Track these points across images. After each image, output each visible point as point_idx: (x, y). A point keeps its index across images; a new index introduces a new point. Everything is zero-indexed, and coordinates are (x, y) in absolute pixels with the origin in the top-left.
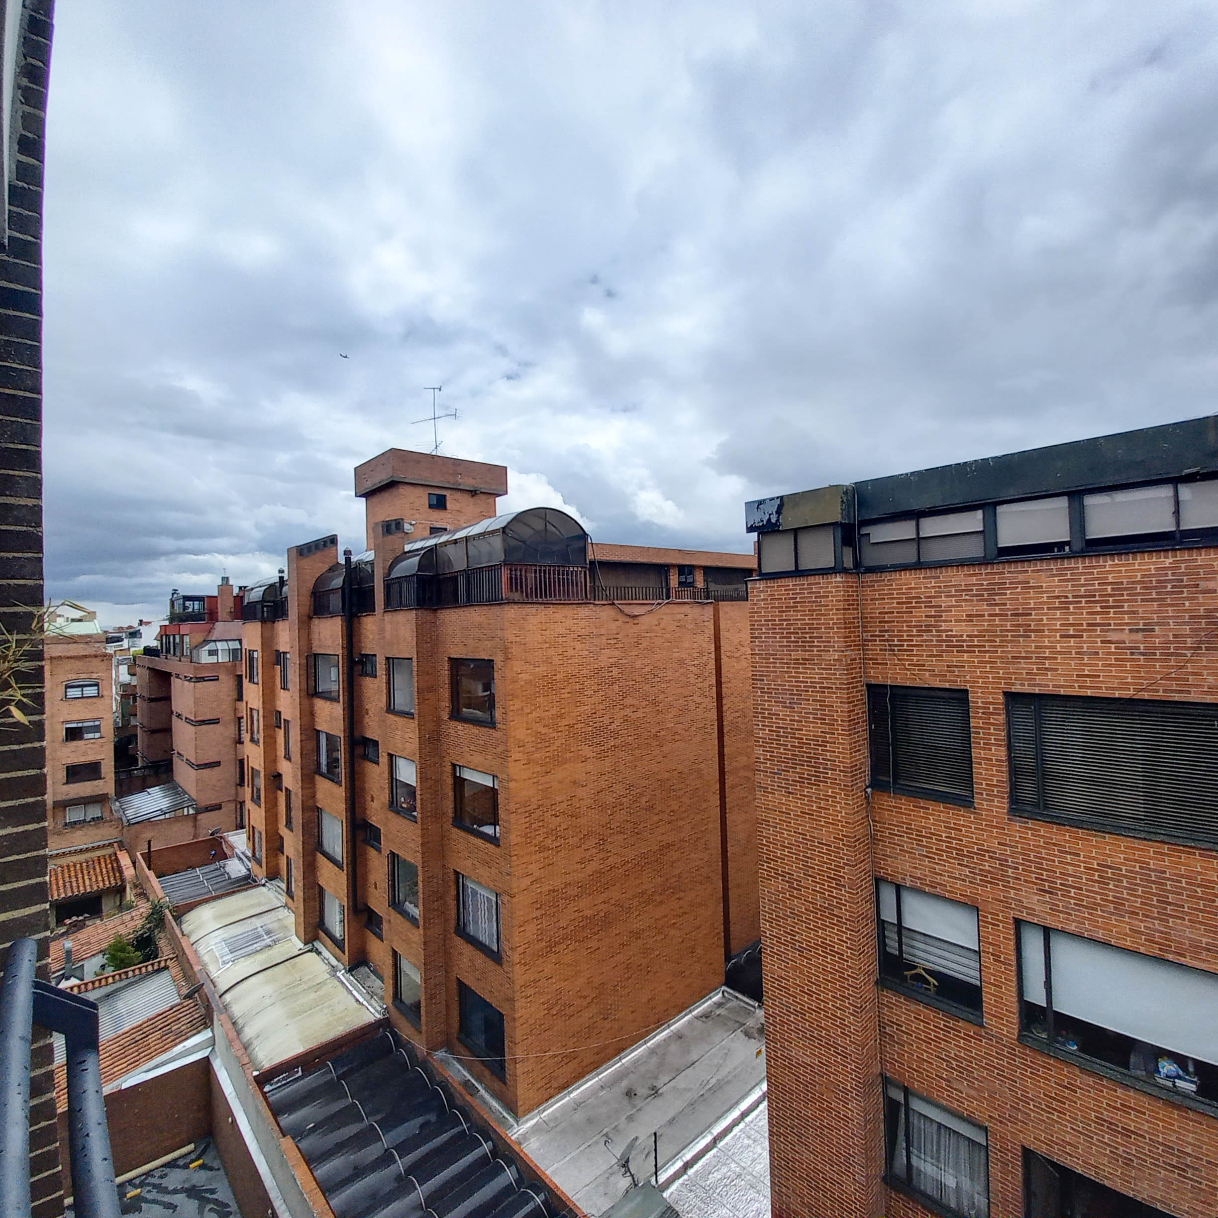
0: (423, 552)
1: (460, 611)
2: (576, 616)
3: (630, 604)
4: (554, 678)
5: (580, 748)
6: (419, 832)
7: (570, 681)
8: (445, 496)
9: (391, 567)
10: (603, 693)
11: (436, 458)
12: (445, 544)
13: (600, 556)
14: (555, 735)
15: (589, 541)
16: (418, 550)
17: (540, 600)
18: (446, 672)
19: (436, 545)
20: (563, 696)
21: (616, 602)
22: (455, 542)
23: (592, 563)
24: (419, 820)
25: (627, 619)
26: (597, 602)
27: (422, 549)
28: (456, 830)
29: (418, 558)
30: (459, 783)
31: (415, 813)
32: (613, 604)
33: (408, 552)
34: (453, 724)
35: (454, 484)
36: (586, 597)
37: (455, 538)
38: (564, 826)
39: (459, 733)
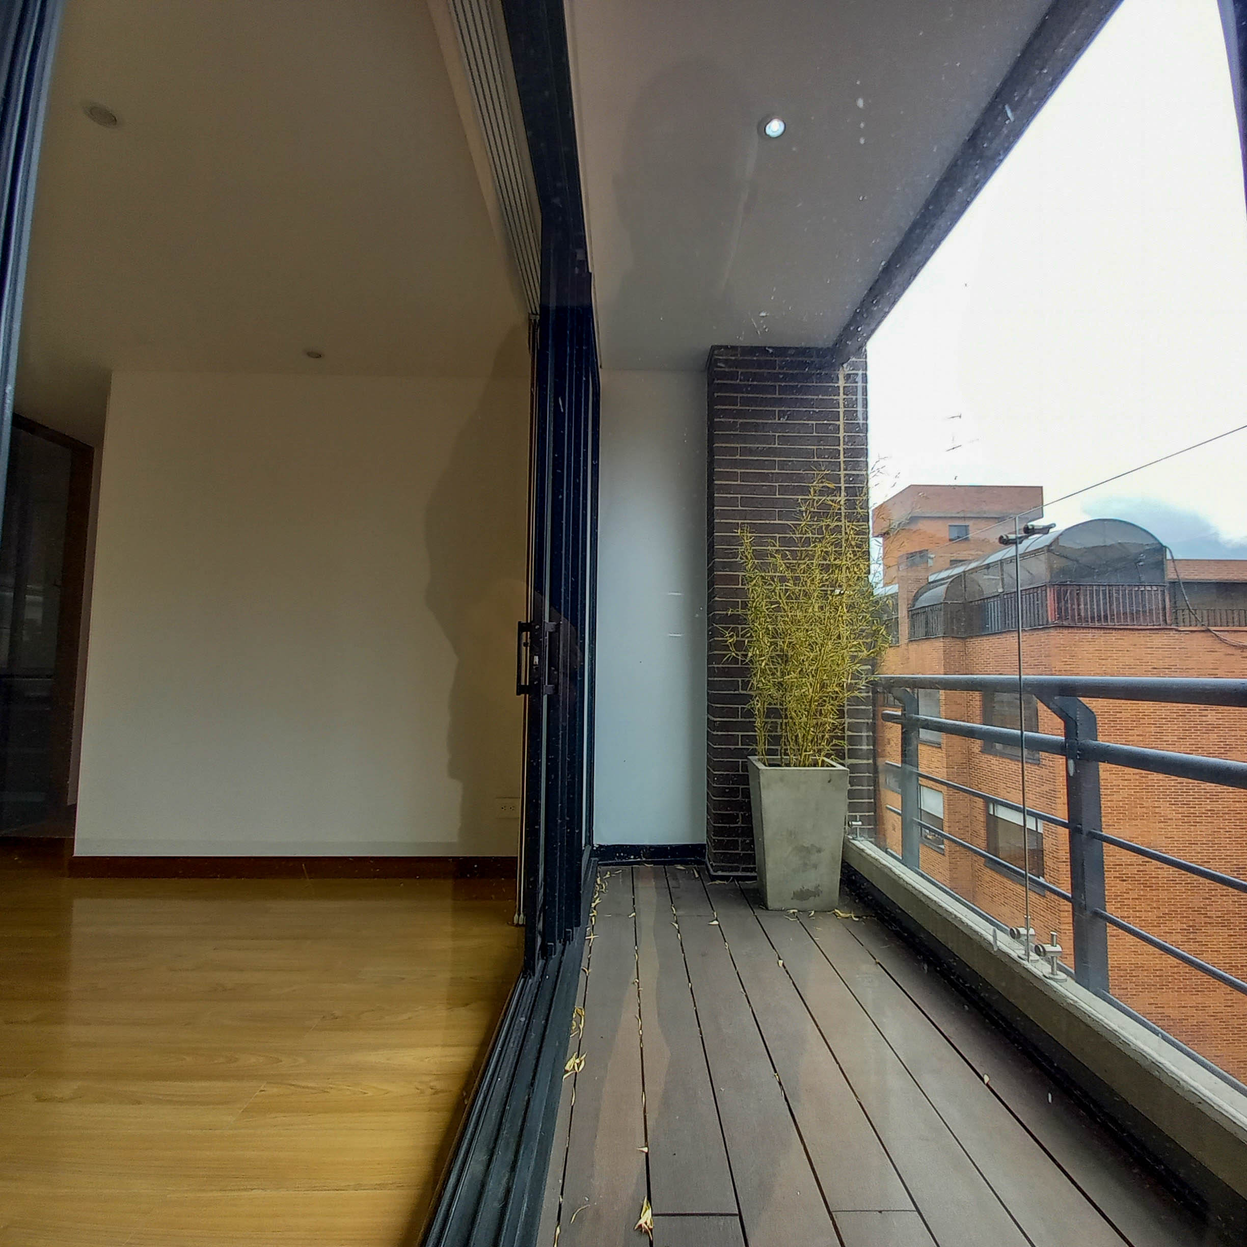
0: (950, 580)
1: (994, 640)
2: (1149, 645)
3: (1235, 631)
4: (1119, 715)
5: (1156, 804)
6: (947, 865)
7: (1142, 721)
8: (967, 527)
9: (916, 598)
10: (1193, 742)
11: (957, 488)
12: (974, 570)
13: (1187, 575)
14: (1121, 783)
15: (1169, 557)
16: (943, 579)
17: (1097, 624)
18: (978, 703)
19: (964, 572)
20: (1131, 738)
21: (1212, 628)
22: (988, 566)
23: (1174, 584)
24: (947, 853)
25: (1231, 650)
26: (1180, 629)
27: (948, 577)
28: (988, 870)
29: (946, 586)
30: (992, 822)
31: (942, 846)
32: (1209, 631)
33: (932, 582)
34: (986, 757)
35: (978, 513)
36: (1165, 620)
37: (987, 562)
38: (1133, 895)
39: (993, 767)
